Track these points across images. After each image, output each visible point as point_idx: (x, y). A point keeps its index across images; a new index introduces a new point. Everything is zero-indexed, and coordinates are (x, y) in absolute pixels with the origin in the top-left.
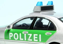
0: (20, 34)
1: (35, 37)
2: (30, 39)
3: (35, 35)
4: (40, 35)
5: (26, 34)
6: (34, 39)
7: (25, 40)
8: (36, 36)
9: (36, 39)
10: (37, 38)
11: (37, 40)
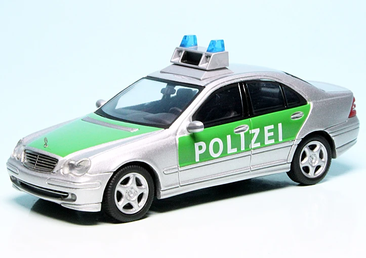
0: (229, 137)
1: (267, 135)
2: (255, 143)
3: (266, 128)
4: (280, 125)
5: (245, 134)
6: (266, 138)
7: (243, 149)
8: (269, 131)
9: (270, 138)
10: (272, 134)
11: (272, 141)
